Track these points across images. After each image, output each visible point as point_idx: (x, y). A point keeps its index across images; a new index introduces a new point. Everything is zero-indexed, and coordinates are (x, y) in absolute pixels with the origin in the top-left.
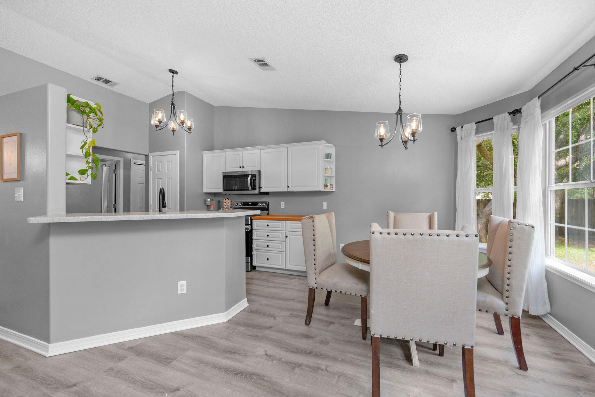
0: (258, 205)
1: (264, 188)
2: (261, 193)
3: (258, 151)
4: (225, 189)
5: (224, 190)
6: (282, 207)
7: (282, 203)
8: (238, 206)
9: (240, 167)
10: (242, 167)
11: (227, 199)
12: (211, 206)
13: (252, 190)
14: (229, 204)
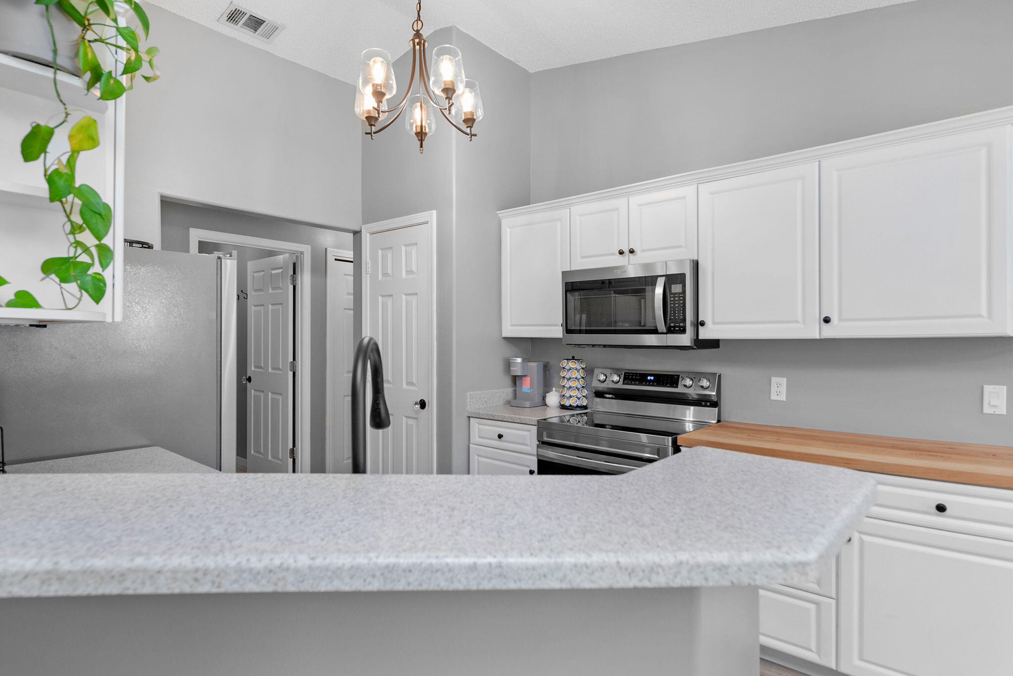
0: (681, 383)
1: (714, 323)
2: (701, 344)
3: (689, 191)
4: (570, 327)
5: (568, 331)
6: (774, 397)
7: (774, 380)
8: (608, 385)
9: (621, 253)
10: (626, 250)
11: (573, 358)
12: (524, 378)
13: (670, 330)
14: (579, 377)
